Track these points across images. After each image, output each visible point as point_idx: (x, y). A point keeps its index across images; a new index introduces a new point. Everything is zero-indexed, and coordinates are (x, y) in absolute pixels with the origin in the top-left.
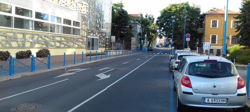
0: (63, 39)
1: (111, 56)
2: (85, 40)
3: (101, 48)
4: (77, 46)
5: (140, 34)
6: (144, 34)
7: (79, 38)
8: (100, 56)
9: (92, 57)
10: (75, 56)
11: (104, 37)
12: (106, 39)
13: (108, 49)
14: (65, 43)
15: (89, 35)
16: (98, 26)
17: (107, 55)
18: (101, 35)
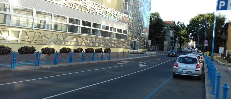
0: (116, 42)
1: (148, 55)
2: (130, 43)
3: (141, 48)
4: (124, 47)
5: (172, 38)
6: (175, 38)
7: (126, 42)
8: (140, 54)
9: (134, 55)
10: (123, 53)
11: (143, 41)
12: (145, 42)
13: (145, 49)
14: (117, 44)
15: (133, 39)
16: (139, 33)
17: (145, 54)
18: (141, 39)
